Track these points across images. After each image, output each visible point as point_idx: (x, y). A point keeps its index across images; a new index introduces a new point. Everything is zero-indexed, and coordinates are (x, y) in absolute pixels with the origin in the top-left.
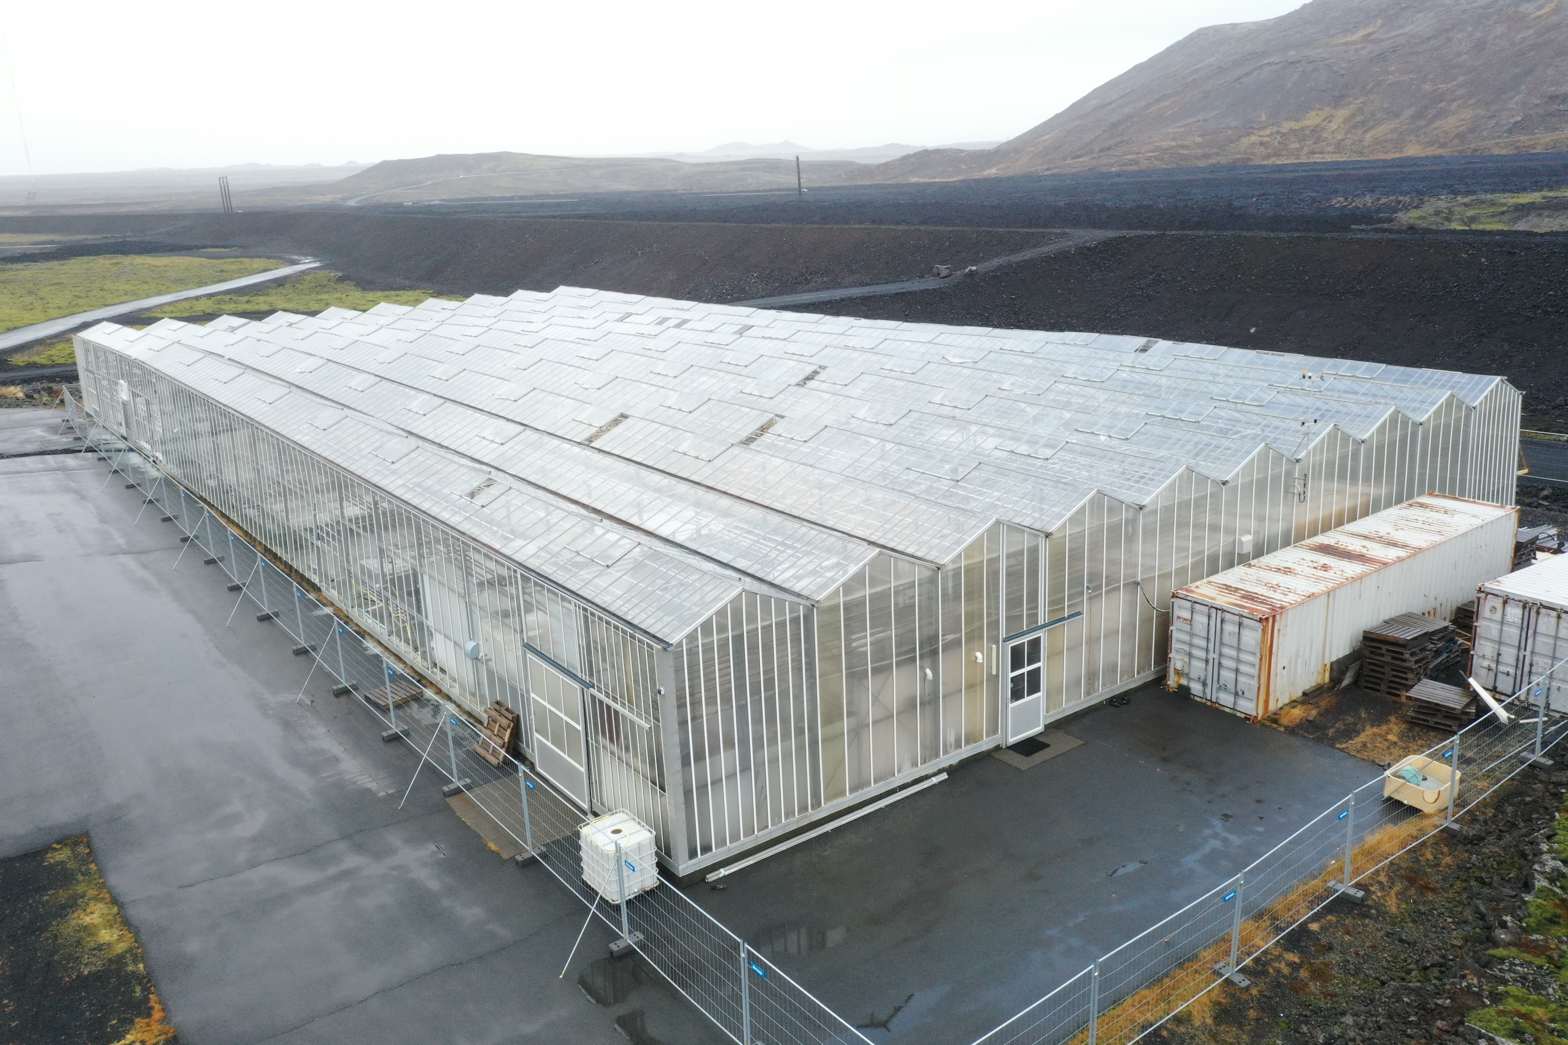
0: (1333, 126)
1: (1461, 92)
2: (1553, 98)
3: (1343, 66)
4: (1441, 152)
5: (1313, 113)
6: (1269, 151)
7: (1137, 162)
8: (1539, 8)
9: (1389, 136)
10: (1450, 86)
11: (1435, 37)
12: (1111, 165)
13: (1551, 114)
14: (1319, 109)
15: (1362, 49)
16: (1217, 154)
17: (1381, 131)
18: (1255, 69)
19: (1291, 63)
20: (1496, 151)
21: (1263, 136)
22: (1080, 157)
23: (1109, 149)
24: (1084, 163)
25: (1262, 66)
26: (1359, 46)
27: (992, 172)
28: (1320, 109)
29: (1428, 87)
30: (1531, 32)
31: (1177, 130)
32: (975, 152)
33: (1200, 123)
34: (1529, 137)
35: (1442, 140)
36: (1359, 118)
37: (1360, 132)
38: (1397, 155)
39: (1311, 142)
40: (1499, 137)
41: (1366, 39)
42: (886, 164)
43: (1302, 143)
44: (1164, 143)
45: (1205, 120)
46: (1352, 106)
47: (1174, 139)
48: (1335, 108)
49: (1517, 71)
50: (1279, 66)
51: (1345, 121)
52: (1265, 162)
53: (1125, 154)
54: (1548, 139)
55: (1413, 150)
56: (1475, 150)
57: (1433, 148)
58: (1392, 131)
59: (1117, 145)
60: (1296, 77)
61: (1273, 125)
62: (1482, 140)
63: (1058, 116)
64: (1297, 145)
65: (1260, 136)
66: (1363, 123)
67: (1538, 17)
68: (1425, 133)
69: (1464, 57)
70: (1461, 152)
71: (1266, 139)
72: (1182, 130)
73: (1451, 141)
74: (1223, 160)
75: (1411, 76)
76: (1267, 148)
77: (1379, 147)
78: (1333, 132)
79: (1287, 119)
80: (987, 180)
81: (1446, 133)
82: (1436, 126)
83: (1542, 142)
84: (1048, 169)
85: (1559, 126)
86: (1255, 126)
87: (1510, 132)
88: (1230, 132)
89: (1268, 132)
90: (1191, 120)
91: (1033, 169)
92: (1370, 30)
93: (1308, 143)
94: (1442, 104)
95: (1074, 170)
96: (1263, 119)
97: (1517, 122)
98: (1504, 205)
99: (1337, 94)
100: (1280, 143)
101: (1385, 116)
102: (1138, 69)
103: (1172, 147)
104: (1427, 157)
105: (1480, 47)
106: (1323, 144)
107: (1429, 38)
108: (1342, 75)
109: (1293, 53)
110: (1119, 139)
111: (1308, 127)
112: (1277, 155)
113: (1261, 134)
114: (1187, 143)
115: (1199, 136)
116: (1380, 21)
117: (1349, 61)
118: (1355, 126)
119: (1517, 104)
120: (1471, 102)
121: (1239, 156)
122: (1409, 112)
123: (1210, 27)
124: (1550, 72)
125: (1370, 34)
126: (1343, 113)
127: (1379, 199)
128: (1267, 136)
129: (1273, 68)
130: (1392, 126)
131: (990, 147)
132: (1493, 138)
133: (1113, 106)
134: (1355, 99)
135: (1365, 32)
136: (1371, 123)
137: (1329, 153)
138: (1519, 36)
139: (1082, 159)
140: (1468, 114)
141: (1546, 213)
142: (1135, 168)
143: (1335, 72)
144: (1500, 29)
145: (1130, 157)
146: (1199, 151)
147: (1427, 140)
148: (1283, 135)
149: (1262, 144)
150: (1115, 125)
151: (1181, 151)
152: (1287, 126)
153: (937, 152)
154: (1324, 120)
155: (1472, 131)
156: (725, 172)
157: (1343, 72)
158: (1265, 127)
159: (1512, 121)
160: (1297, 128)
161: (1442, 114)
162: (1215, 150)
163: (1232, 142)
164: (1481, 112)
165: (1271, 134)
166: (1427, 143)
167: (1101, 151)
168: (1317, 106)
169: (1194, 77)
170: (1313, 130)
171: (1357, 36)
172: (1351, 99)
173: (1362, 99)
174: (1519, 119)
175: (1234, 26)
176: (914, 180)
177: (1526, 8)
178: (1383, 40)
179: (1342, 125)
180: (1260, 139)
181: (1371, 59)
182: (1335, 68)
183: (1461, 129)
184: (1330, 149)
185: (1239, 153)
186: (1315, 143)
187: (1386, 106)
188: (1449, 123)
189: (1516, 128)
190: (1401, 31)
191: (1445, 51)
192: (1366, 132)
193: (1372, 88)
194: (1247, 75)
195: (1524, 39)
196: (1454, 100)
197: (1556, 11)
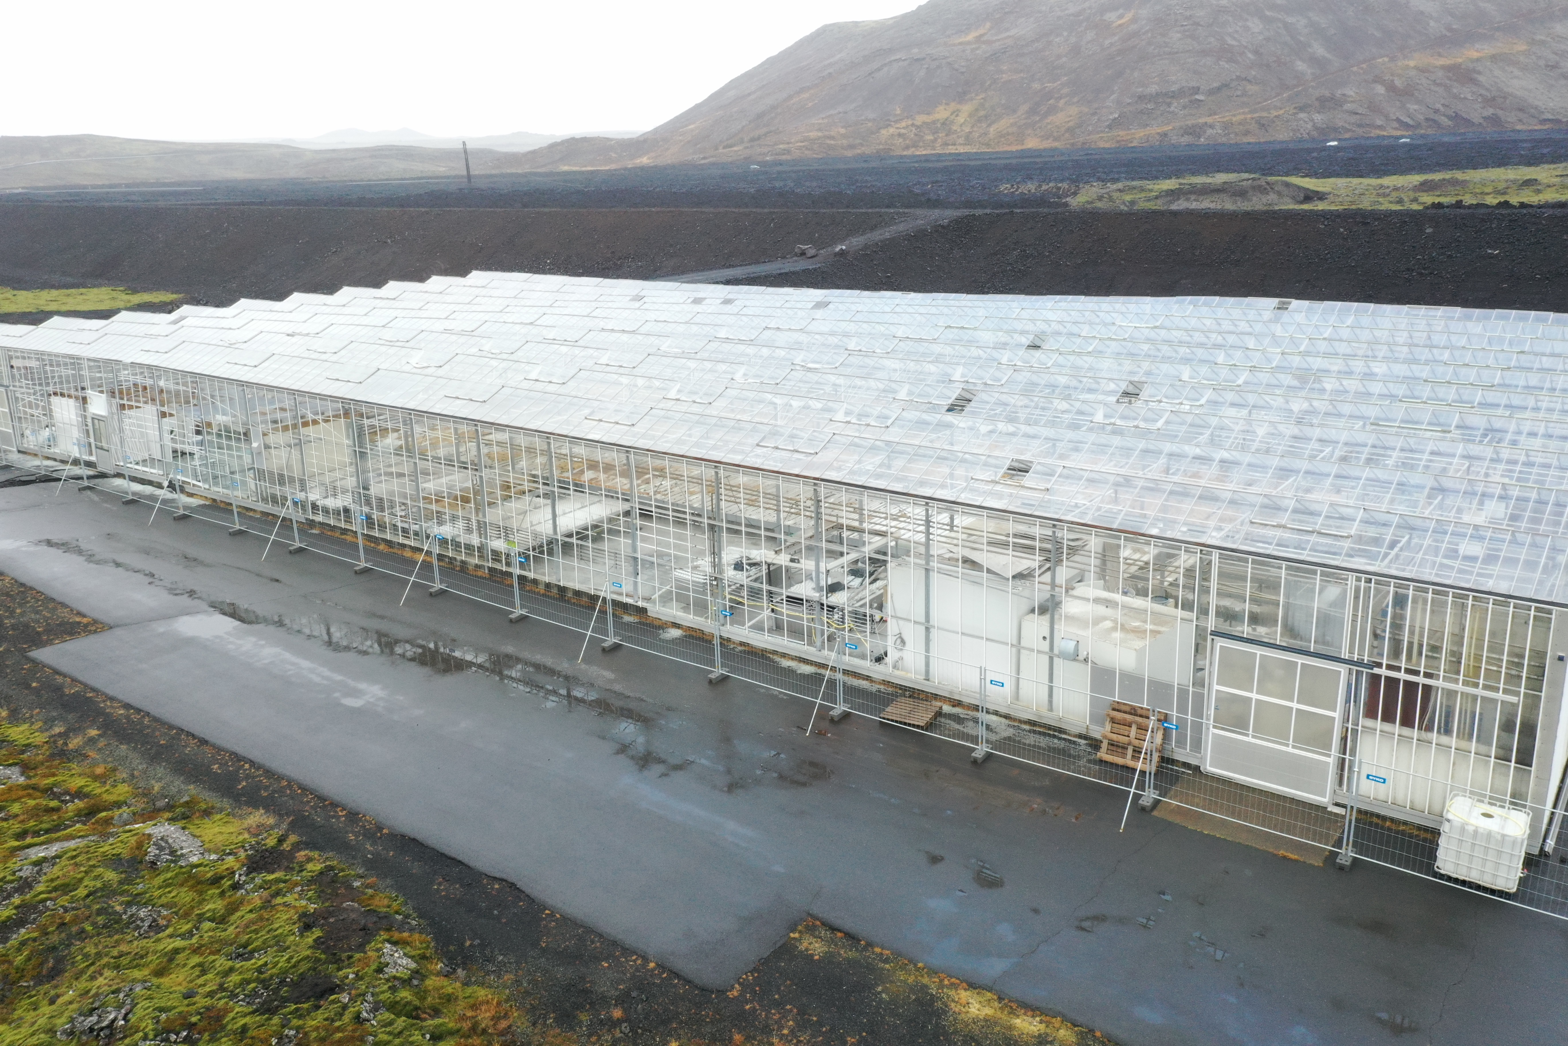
0: (961, 120)
1: (1065, 90)
2: (1141, 98)
3: (963, 64)
4: (1056, 144)
5: (941, 108)
6: (907, 142)
7: (788, 152)
8: (1121, 17)
9: (1010, 130)
10: (1055, 85)
11: (1037, 40)
12: (765, 154)
13: (1142, 112)
15: (977, 49)
16: (861, 145)
17: (1003, 124)
18: (885, 65)
19: (917, 60)
20: (1102, 144)
21: (900, 128)
22: (731, 146)
23: (759, 138)
24: (738, 152)
25: (891, 62)
26: (974, 46)
27: (645, 160)
28: (947, 104)
29: (1036, 86)
30: (1116, 38)
31: (821, 121)
32: (623, 140)
33: (841, 115)
34: (1126, 132)
35: (1055, 134)
36: (982, 113)
37: (984, 125)
38: (1020, 148)
39: (943, 134)
40: (1102, 132)
41: (978, 39)
42: (533, 152)
43: (936, 135)
44: (811, 134)
45: (846, 113)
46: (974, 101)
47: (820, 130)
48: (960, 103)
49: (1109, 72)
50: (906, 63)
51: (970, 115)
52: (905, 153)
53: (775, 144)
54: (1142, 134)
55: (1032, 143)
56: (1084, 143)
57: (1049, 141)
58: (1012, 125)
59: (765, 135)
60: (922, 73)
61: (907, 117)
62: (1089, 135)
63: (697, 106)
64: (931, 137)
65: (897, 128)
66: (986, 117)
67: (1120, 25)
68: (1041, 127)
69: (1064, 59)
70: (1073, 144)
71: (903, 131)
72: (826, 121)
73: (1063, 135)
74: (867, 150)
75: (1022, 75)
76: (905, 140)
77: (1003, 139)
78: (961, 126)
79: (919, 113)
80: (642, 168)
81: (1058, 127)
82: (1049, 121)
83: (1137, 136)
84: (704, 158)
85: (1149, 123)
86: (891, 118)
87: (1110, 127)
88: (870, 124)
89: (904, 124)
90: (832, 112)
91: (690, 158)
92: (981, 31)
93: (940, 135)
94: (1052, 101)
95: (730, 159)
96: (898, 112)
97: (1115, 119)
98: (1151, 191)
99: (960, 90)
100: (916, 135)
101: (1004, 111)
102: (771, 62)
103: (819, 138)
104: (1045, 150)
105: (1076, 50)
106: (955, 136)
107: (1033, 41)
108: (963, 73)
109: (916, 50)
110: (765, 130)
111: (938, 120)
112: (915, 146)
113: (898, 126)
114: (832, 133)
115: (842, 128)
116: (988, 25)
117: (967, 60)
118: (979, 120)
119: (1113, 102)
120: (1075, 100)
121: (881, 147)
122: (1025, 108)
123: (834, 24)
124: (1136, 74)
125: (981, 36)
126: (967, 108)
127: (1040, 186)
128: (904, 128)
129: (901, 63)
130: (1011, 121)
131: (634, 136)
132: (1098, 133)
133: (753, 97)
134: (976, 95)
135: (977, 34)
136: (993, 118)
137: (960, 144)
138: (1107, 42)
139: (735, 148)
140: (1074, 110)
141: (1193, 197)
142: (788, 157)
143: (956, 70)
144: (1090, 35)
145: (781, 146)
146: (845, 142)
147: (1043, 133)
148: (918, 127)
149: (900, 135)
150: (760, 116)
151: (828, 142)
152: (920, 119)
153: (584, 140)
154: (952, 114)
155: (1079, 126)
156: (353, 160)
157: (964, 70)
158: (901, 120)
159: (1111, 117)
160: (929, 121)
161: (1052, 110)
162: (858, 141)
163: (873, 133)
164: (1085, 109)
165: (907, 127)
166: (1043, 136)
167: (752, 140)
168: (944, 101)
169: (828, 71)
170: (943, 124)
171: (970, 37)
172: (973, 95)
173: (983, 96)
174: (1116, 115)
175: (856, 24)
176: (566, 168)
177: (1111, 17)
178: (994, 42)
179: (968, 119)
180: (898, 131)
181: (986, 58)
182: (956, 66)
183: (1071, 124)
184: (961, 141)
185: (880, 143)
186: (947, 135)
187: (1003, 102)
188: (1059, 118)
189: (1114, 124)
190: (1008, 34)
191: (1047, 53)
192: (989, 125)
193: (990, 85)
194: (879, 70)
195: (1112, 44)
196: (1060, 98)
197: (1134, 20)
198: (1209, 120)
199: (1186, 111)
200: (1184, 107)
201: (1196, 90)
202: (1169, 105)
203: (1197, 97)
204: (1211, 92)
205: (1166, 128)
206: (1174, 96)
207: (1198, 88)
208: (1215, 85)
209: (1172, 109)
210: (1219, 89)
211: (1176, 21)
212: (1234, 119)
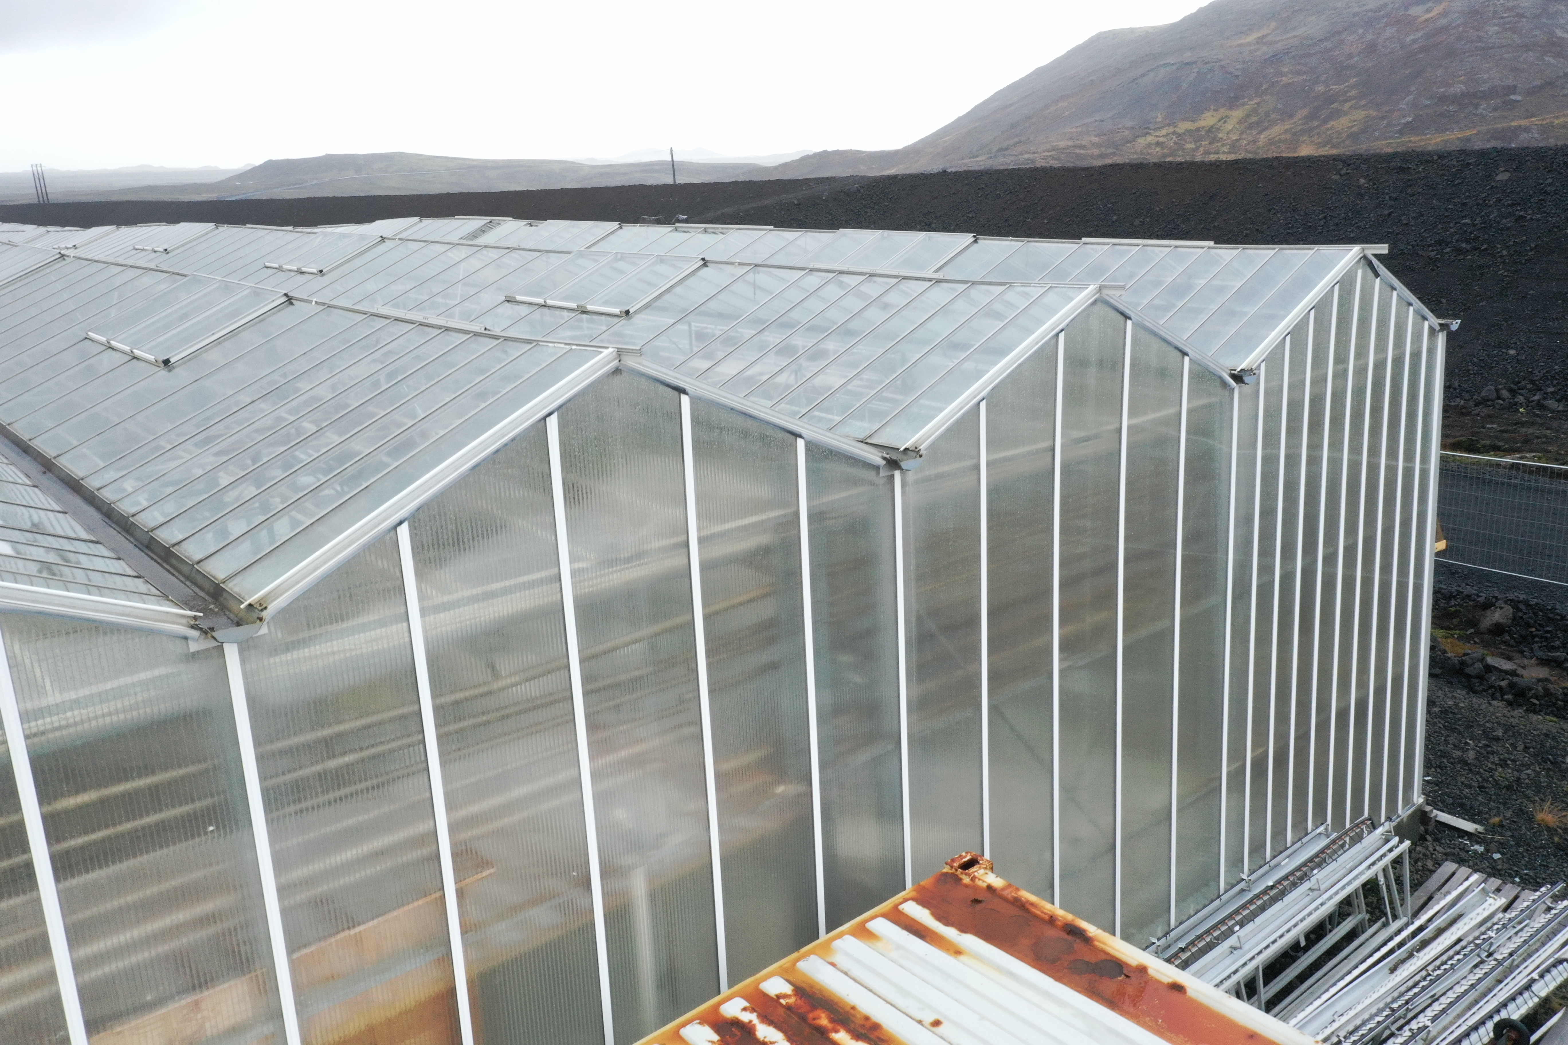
0: (1229, 126)
1: (1353, 93)
2: (1443, 99)
3: (1238, 67)
4: (1334, 151)
5: (1209, 114)
6: (1165, 151)
7: (1032, 161)
8: (1428, 11)
9: (1283, 137)
10: (1342, 87)
11: (1326, 39)
12: (1008, 164)
13: (1441, 115)
14: (1214, 110)
15: (1257, 50)
16: (1114, 154)
17: (1276, 131)
18: (1152, 70)
19: (1187, 64)
21: (1159, 136)
22: (977, 157)
23: (1007, 149)
24: (980, 163)
25: (1158, 66)
26: (1253, 48)
27: (894, 170)
28: (1216, 110)
29: (1320, 88)
30: (1420, 34)
31: (1074, 130)
33: (1097, 123)
34: (1419, 138)
35: (1335, 141)
36: (1254, 119)
37: (1254, 132)
38: (1290, 155)
39: (1207, 143)
40: (1390, 138)
41: (1260, 41)
42: (784, 165)
43: (1198, 144)
44: (1060, 143)
45: (1102, 121)
46: (1246, 107)
47: (1071, 139)
48: (1231, 108)
49: (1407, 72)
50: (1174, 67)
51: (1240, 122)
53: (1021, 154)
54: (1439, 140)
55: (1305, 151)
57: (1327, 148)
58: (1286, 131)
59: (1015, 145)
60: (1192, 77)
61: (1169, 125)
62: (1374, 141)
64: (1193, 146)
65: (1156, 136)
66: (1258, 123)
67: (1426, 20)
68: (1318, 134)
69: (1355, 59)
70: (1353, 152)
71: (1161, 139)
72: (1079, 129)
73: (1344, 141)
74: (1119, 160)
75: (1305, 77)
76: (1163, 148)
77: (1273, 147)
78: (1228, 133)
79: (1183, 120)
81: (1339, 133)
82: (1329, 126)
83: (1432, 142)
85: (1449, 127)
86: (1151, 126)
87: (1401, 133)
88: (1127, 133)
89: (1164, 132)
90: (1088, 120)
92: (1264, 32)
93: (1203, 143)
94: (1335, 105)
95: (970, 169)
96: (1160, 119)
97: (1408, 123)
99: (1232, 95)
100: (1175, 143)
101: (1279, 117)
102: (1039, 73)
103: (1069, 147)
105: (1371, 48)
106: (1219, 144)
107: (1320, 40)
108: (1237, 76)
109: (1188, 54)
110: (1017, 140)
111: (1203, 127)
112: (1173, 155)
113: (1157, 134)
114: (1083, 143)
115: (1096, 137)
116: (1273, 24)
117: (1244, 62)
118: (1250, 127)
119: (1407, 104)
120: (1363, 103)
121: (1135, 156)
122: (1304, 112)
123: (1110, 32)
124: (1439, 73)
125: (1264, 37)
126: (1237, 114)
128: (1163, 136)
129: (1169, 68)
130: (1286, 127)
132: (1385, 139)
133: (1013, 108)
134: (1250, 100)
135: (1259, 35)
136: (1266, 124)
137: (1224, 153)
138: (1409, 39)
139: (979, 159)
140: (1360, 115)
143: (1231, 73)
144: (1390, 32)
145: (1026, 156)
146: (1096, 152)
147: (1320, 140)
148: (1179, 135)
149: (1158, 144)
150: (1013, 126)
151: (1078, 151)
152: (1183, 127)
153: (836, 152)
154: (1219, 121)
155: (1363, 131)
157: (1238, 73)
158: (1162, 128)
159: (1403, 121)
160: (1192, 128)
161: (1336, 114)
162: (1111, 150)
163: (1129, 142)
164: (1373, 113)
165: (1167, 135)
166: (1319, 143)
167: (1000, 150)
168: (1212, 107)
169: (1091, 78)
170: (1208, 131)
171: (1251, 38)
172: (1246, 100)
173: (1257, 100)
174: (1410, 119)
175: (1131, 29)
177: (1416, 11)
178: (1277, 42)
179: (1237, 126)
180: (1156, 139)
181: (1266, 60)
182: (1230, 69)
183: (1354, 129)
184: (1225, 149)
185: (1135, 153)
186: (1210, 143)
187: (1279, 106)
188: (1341, 124)
189: (1408, 129)
190: (1295, 33)
191: (1336, 53)
192: (1260, 132)
193: (1266, 90)
194: (1143, 75)
195: (1414, 41)
196: (1346, 101)
197: (1445, 14)
198: (1523, 123)
199: (1496, 114)
200: (1495, 109)
201: (1513, 89)
202: (1477, 106)
203: (1512, 97)
204: (1530, 92)
205: (1468, 133)
206: (1484, 96)
207: (1515, 87)
208: (1537, 83)
209: (1480, 111)
210: (1541, 87)
211: (1495, 12)
212: (1556, 122)
